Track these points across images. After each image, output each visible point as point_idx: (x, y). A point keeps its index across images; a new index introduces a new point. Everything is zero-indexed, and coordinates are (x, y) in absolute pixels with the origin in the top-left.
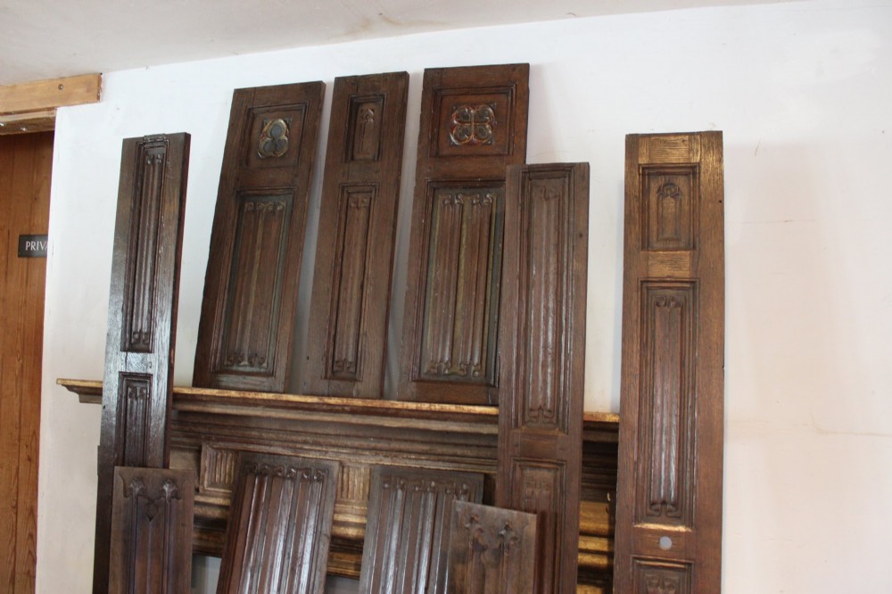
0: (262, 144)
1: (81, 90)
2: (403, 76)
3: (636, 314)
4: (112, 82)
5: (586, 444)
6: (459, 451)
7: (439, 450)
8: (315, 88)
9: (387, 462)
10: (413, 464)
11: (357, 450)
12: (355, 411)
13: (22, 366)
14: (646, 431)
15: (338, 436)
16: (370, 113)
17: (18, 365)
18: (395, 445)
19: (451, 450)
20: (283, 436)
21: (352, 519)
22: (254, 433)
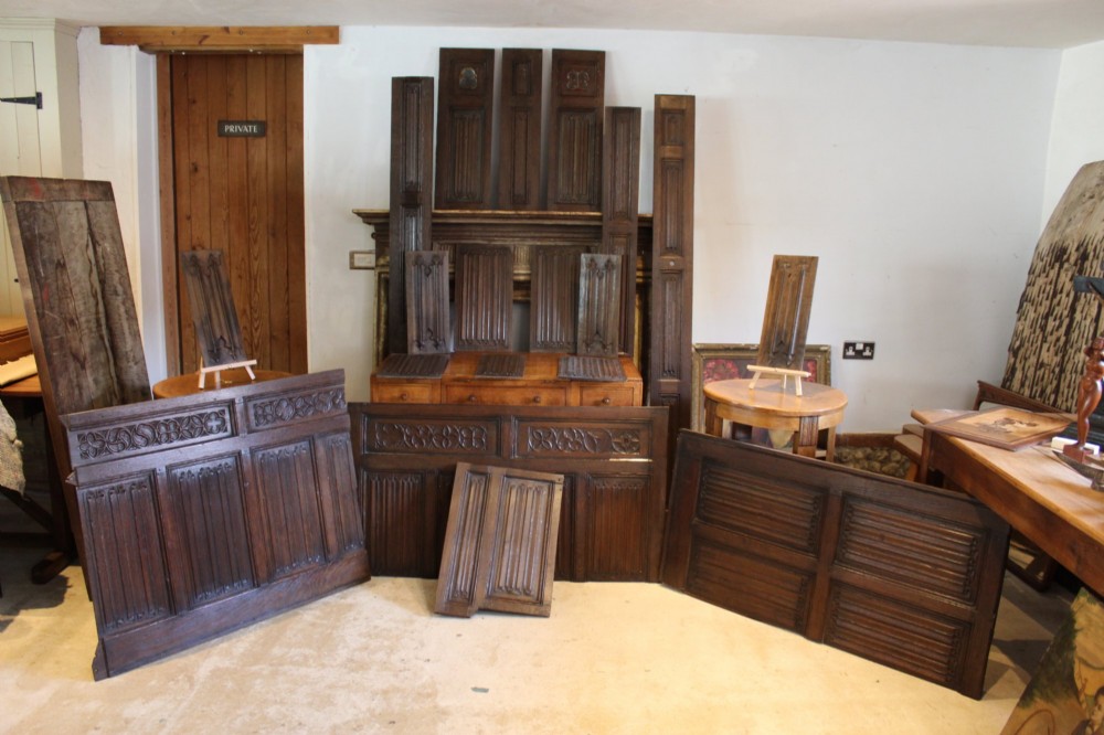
0: (461, 80)
1: (325, 36)
2: (539, 52)
3: (659, 172)
4: (347, 32)
5: (639, 228)
6: (576, 236)
7: (566, 235)
8: (489, 53)
9: (539, 243)
10: (552, 244)
11: (524, 238)
12: (531, 217)
13: (228, 215)
14: (664, 222)
15: (514, 232)
16: (523, 69)
17: (224, 213)
18: (544, 235)
19: (571, 235)
20: (484, 234)
21: (521, 271)
22: (468, 234)
